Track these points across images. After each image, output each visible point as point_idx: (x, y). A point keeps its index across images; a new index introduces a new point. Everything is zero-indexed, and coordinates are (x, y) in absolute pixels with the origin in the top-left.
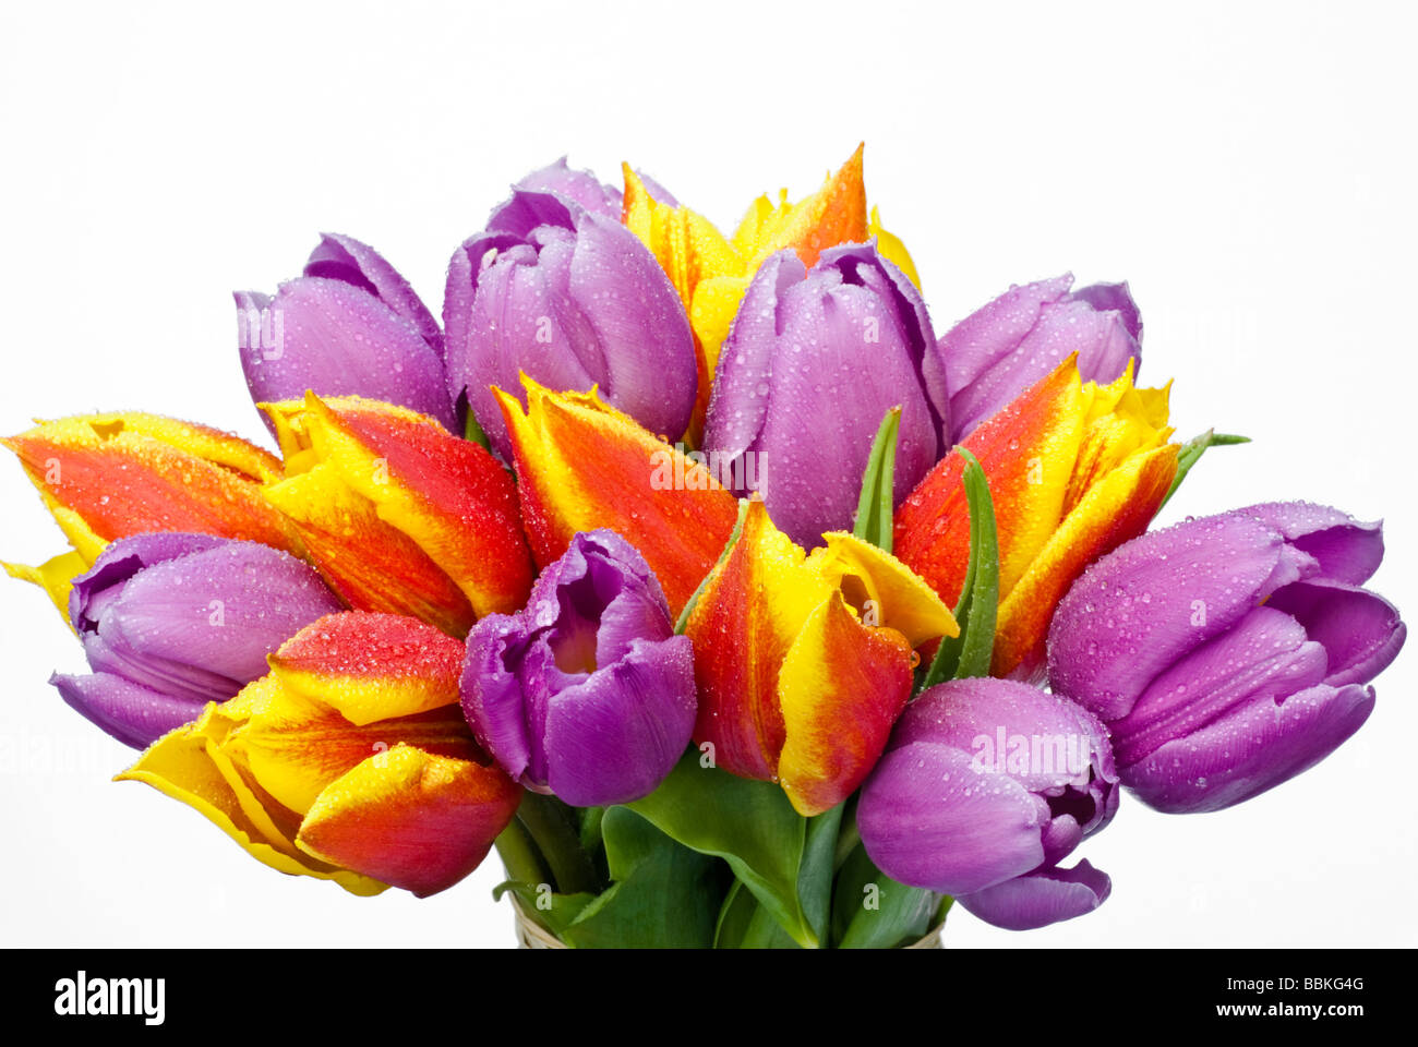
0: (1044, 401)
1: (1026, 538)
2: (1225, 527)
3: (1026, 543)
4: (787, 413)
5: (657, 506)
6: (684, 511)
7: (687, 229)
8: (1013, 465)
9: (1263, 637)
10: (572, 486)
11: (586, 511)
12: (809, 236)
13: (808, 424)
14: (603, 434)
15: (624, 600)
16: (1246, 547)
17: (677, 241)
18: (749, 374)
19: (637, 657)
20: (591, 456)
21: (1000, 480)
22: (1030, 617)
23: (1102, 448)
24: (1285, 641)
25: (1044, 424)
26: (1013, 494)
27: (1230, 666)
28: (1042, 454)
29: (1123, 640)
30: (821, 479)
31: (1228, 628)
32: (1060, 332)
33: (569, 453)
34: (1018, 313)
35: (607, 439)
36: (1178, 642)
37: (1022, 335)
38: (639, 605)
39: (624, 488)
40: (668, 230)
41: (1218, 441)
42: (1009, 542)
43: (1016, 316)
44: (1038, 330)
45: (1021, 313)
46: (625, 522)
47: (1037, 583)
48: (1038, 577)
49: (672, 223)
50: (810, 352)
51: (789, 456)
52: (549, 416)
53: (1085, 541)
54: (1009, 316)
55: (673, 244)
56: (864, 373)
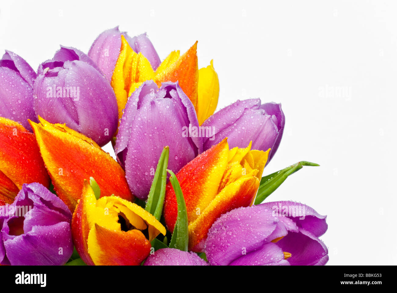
0: (215, 153)
1: (203, 200)
2: (261, 212)
3: (203, 202)
4: (134, 141)
5: (82, 168)
6: (93, 171)
7: (138, 63)
8: (202, 174)
9: (268, 255)
10: (49, 159)
11: (54, 168)
12: (174, 72)
13: (141, 146)
14: (63, 141)
15: (34, 211)
16: (265, 222)
17: (134, 66)
18: (127, 124)
19: (32, 233)
20: (57, 149)
21: (197, 178)
22: (202, 228)
23: (230, 174)
24: (275, 258)
25: (213, 161)
26: (200, 184)
27: (256, 263)
28: (211, 172)
29: (222, 246)
30: (144, 165)
31: (255, 250)
32: (247, 121)
33: (49, 147)
34: (236, 111)
35: (65, 143)
36: (238, 251)
37: (236, 119)
38: (40, 213)
39: (69, 161)
40: (132, 61)
41: (307, 164)
42: (197, 201)
43: (235, 112)
44: (242, 118)
45: (237, 111)
46: (68, 173)
47: (204, 217)
48: (205, 215)
49: (134, 59)
50: (144, 121)
51: (134, 156)
52: (42, 134)
53: (221, 206)
54: (233, 111)
55: (133, 67)
56: (162, 131)
